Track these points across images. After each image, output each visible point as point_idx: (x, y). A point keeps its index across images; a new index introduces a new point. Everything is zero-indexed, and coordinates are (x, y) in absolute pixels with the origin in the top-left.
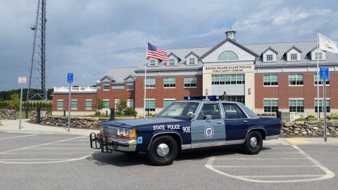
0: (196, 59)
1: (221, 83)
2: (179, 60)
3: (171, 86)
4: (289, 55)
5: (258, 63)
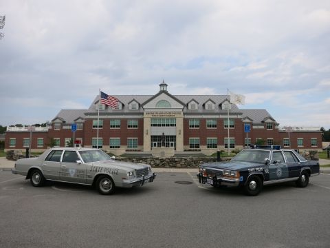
0: (138, 105)
2: (123, 105)
3: (117, 126)
4: (206, 105)
5: (185, 110)
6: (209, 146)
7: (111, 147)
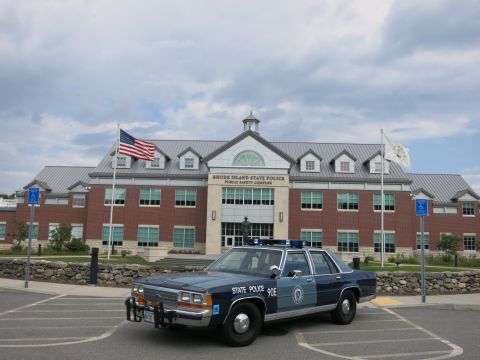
0: (197, 160)
1: (238, 202)
3: (153, 202)
4: (337, 164)
5: (294, 173)
6: (342, 247)
7: (140, 244)
